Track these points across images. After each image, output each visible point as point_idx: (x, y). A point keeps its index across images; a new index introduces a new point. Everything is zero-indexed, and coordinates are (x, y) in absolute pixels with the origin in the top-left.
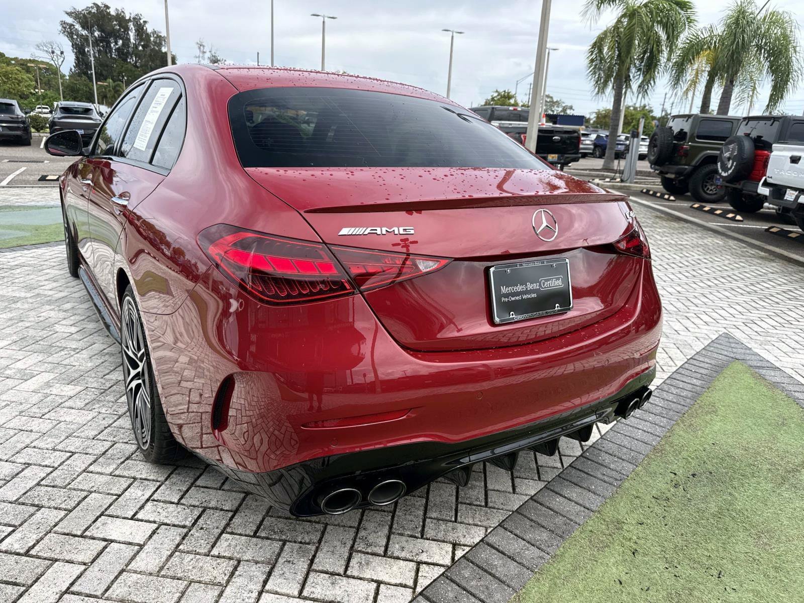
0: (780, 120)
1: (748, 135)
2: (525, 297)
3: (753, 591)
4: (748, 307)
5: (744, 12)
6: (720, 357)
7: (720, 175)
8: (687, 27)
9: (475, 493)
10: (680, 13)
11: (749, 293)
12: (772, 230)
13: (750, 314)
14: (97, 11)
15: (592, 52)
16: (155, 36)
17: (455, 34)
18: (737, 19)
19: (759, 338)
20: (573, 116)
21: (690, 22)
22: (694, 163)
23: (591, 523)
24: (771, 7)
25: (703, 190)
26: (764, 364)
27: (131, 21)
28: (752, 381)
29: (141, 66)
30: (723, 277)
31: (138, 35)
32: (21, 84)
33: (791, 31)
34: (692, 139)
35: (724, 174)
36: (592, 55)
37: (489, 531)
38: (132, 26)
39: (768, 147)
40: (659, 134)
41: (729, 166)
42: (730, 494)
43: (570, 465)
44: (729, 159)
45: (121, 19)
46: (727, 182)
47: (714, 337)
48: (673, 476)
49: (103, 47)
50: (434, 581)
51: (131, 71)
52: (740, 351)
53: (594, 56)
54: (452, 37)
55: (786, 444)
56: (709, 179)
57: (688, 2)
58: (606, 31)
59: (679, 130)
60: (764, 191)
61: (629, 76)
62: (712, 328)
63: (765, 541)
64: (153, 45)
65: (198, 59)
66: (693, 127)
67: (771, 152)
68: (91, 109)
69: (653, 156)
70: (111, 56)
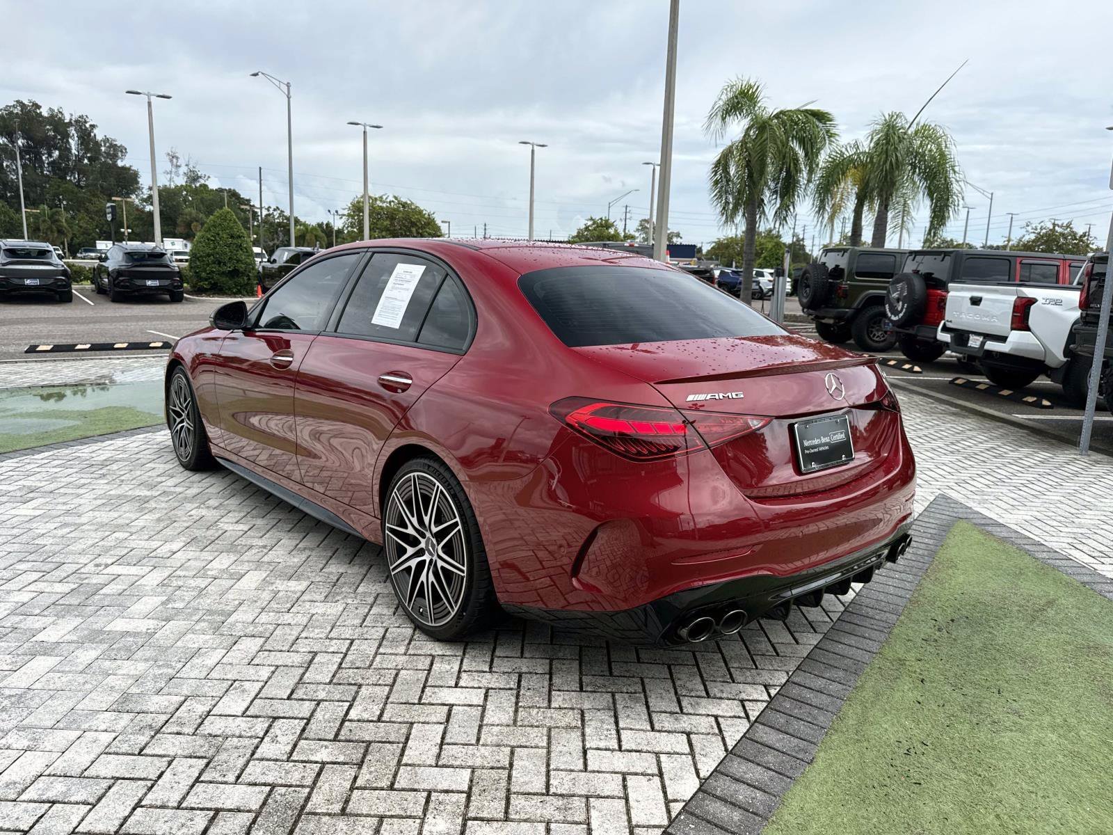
0: (952, 255)
1: (916, 272)
2: (821, 449)
3: (1030, 700)
4: (956, 467)
5: (894, 127)
6: (944, 517)
7: (889, 319)
8: (827, 141)
9: (763, 646)
10: (818, 127)
11: (952, 452)
12: (957, 382)
13: (959, 474)
14: (22, 111)
15: (716, 172)
16: (108, 144)
17: (535, 147)
18: (887, 135)
19: (975, 497)
20: (681, 246)
21: (830, 137)
22: (855, 305)
23: (876, 662)
24: (923, 119)
25: (869, 337)
26: (988, 522)
27: (72, 125)
28: (981, 537)
29: (87, 186)
30: (920, 437)
31: (82, 144)
33: (946, 147)
34: (851, 278)
35: (894, 318)
36: (715, 175)
37: (790, 674)
38: (73, 132)
39: (943, 286)
40: (811, 272)
41: (899, 309)
42: (990, 633)
43: (838, 619)
44: (898, 300)
45: (56, 122)
46: (898, 327)
47: (932, 499)
48: (934, 622)
49: (30, 160)
50: (762, 712)
51: (73, 192)
52: (961, 510)
53: (718, 176)
54: (533, 151)
55: (1028, 589)
56: (875, 323)
57: (826, 113)
58: (731, 147)
59: (833, 266)
60: (945, 337)
61: (763, 200)
62: (927, 490)
63: (1030, 664)
64: (104, 158)
65: (169, 176)
66: (850, 263)
67: (948, 292)
68: (50, 251)
69: (806, 297)
70: (42, 172)
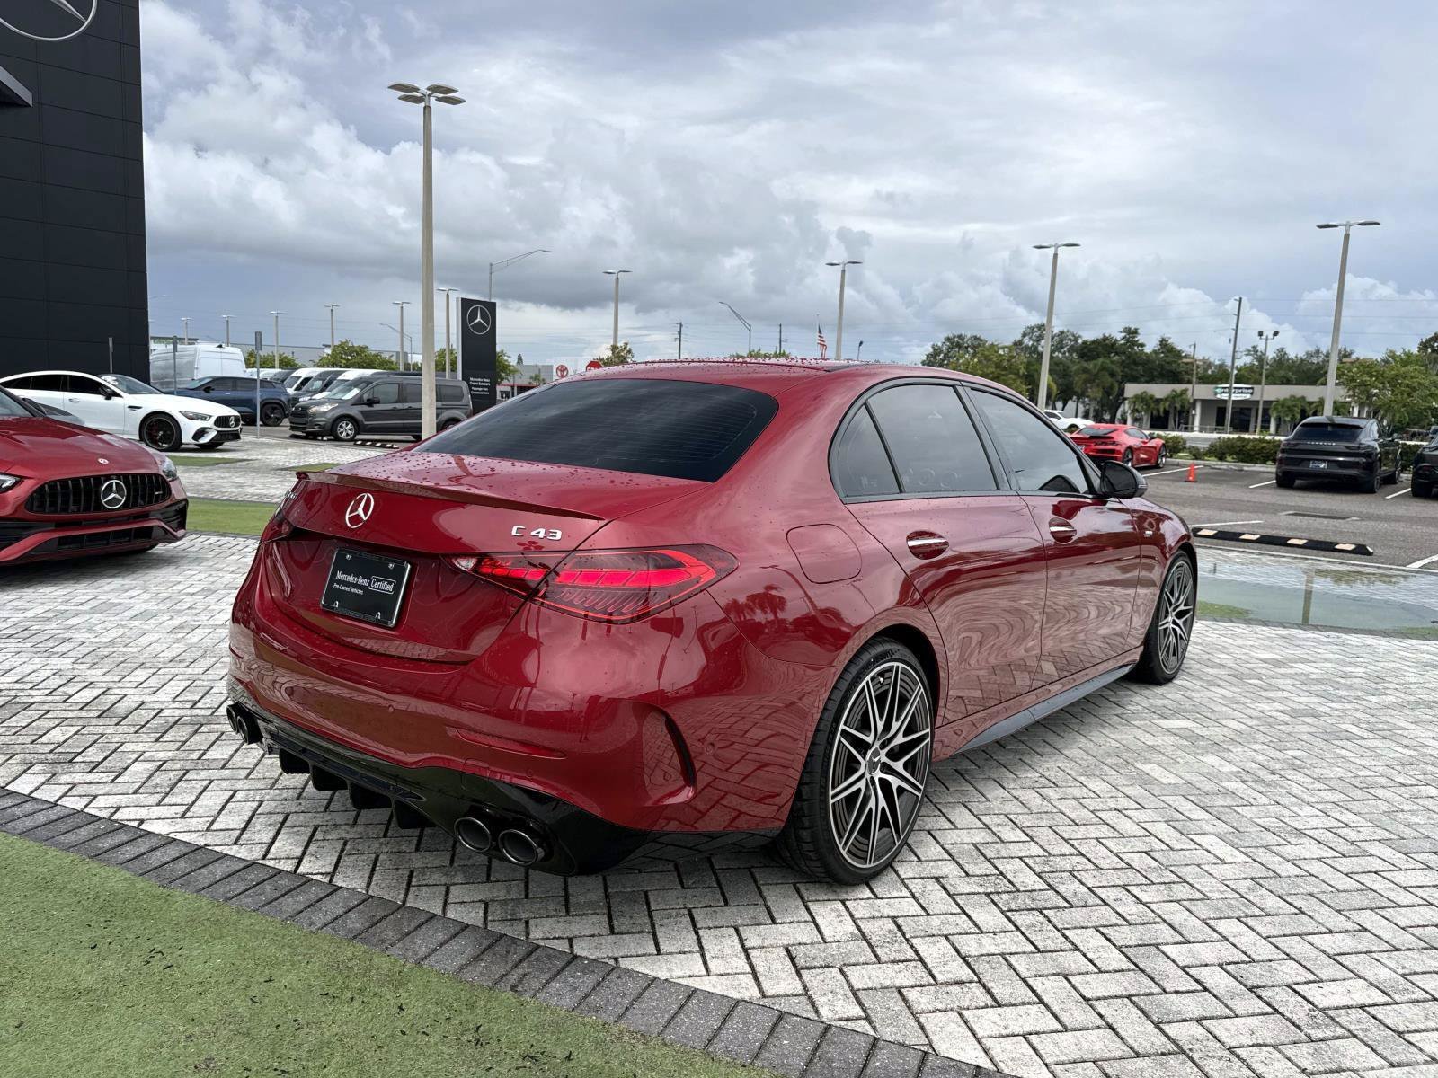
2: (353, 590)
32: (1415, 394)
